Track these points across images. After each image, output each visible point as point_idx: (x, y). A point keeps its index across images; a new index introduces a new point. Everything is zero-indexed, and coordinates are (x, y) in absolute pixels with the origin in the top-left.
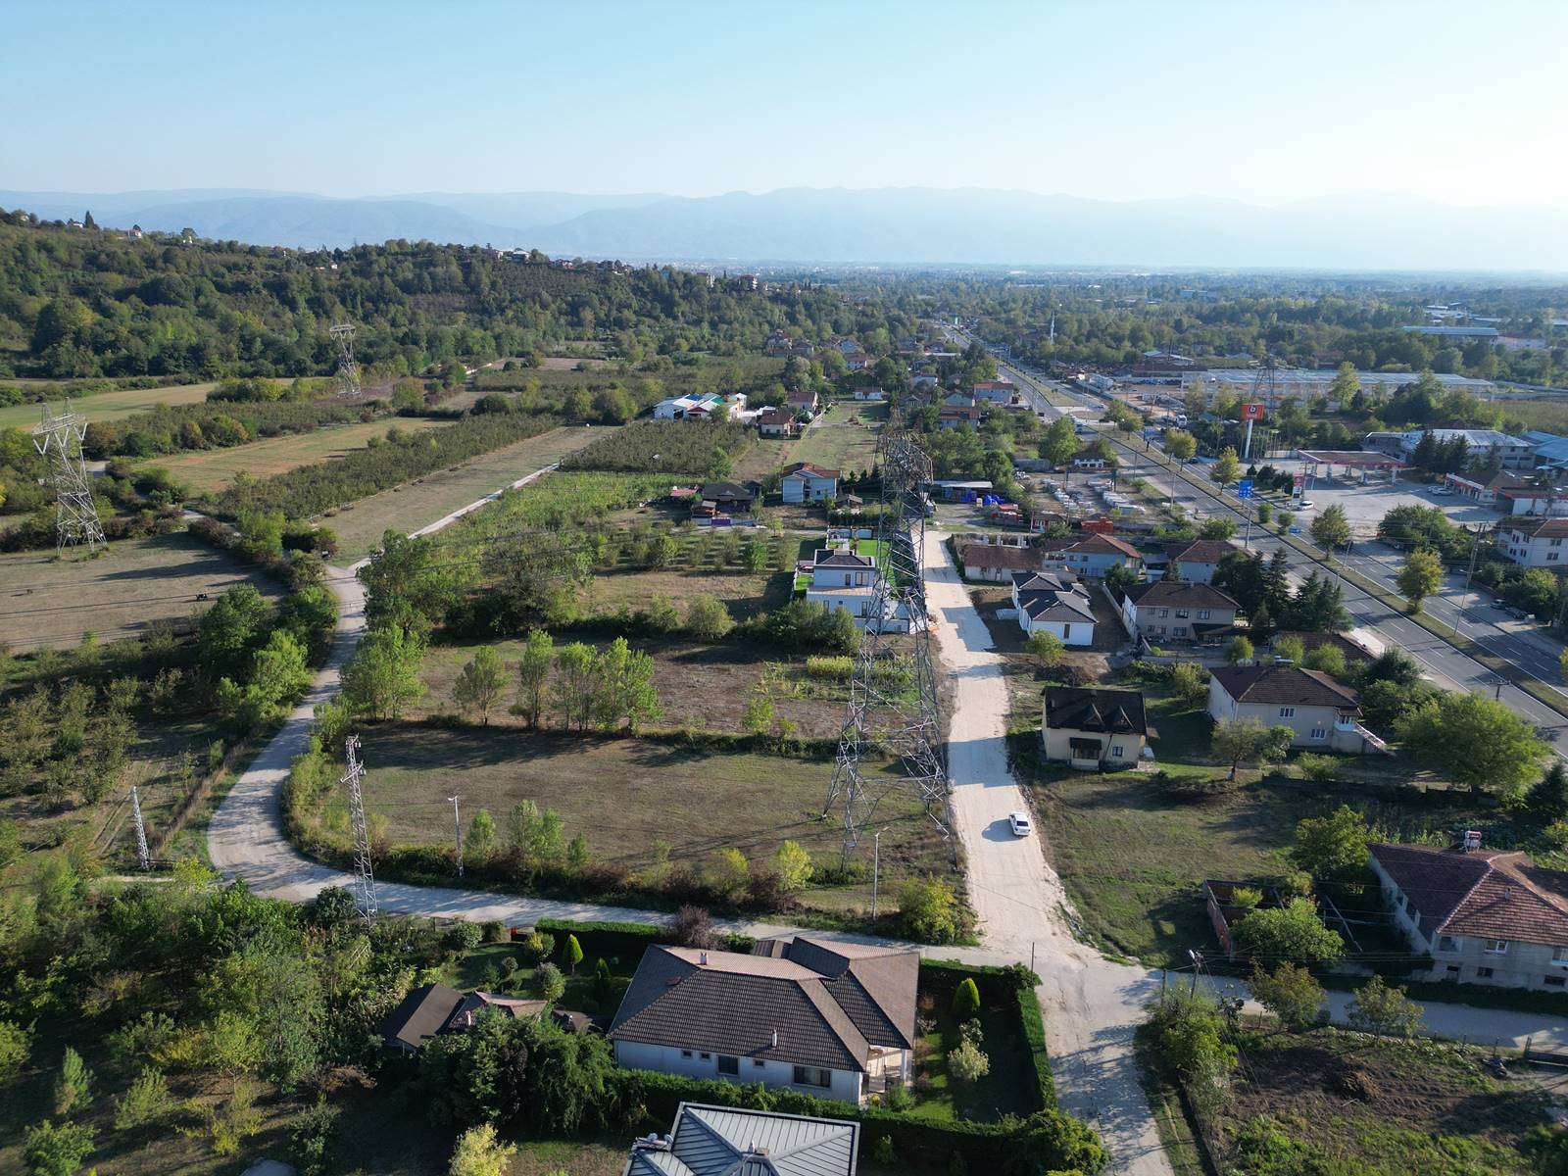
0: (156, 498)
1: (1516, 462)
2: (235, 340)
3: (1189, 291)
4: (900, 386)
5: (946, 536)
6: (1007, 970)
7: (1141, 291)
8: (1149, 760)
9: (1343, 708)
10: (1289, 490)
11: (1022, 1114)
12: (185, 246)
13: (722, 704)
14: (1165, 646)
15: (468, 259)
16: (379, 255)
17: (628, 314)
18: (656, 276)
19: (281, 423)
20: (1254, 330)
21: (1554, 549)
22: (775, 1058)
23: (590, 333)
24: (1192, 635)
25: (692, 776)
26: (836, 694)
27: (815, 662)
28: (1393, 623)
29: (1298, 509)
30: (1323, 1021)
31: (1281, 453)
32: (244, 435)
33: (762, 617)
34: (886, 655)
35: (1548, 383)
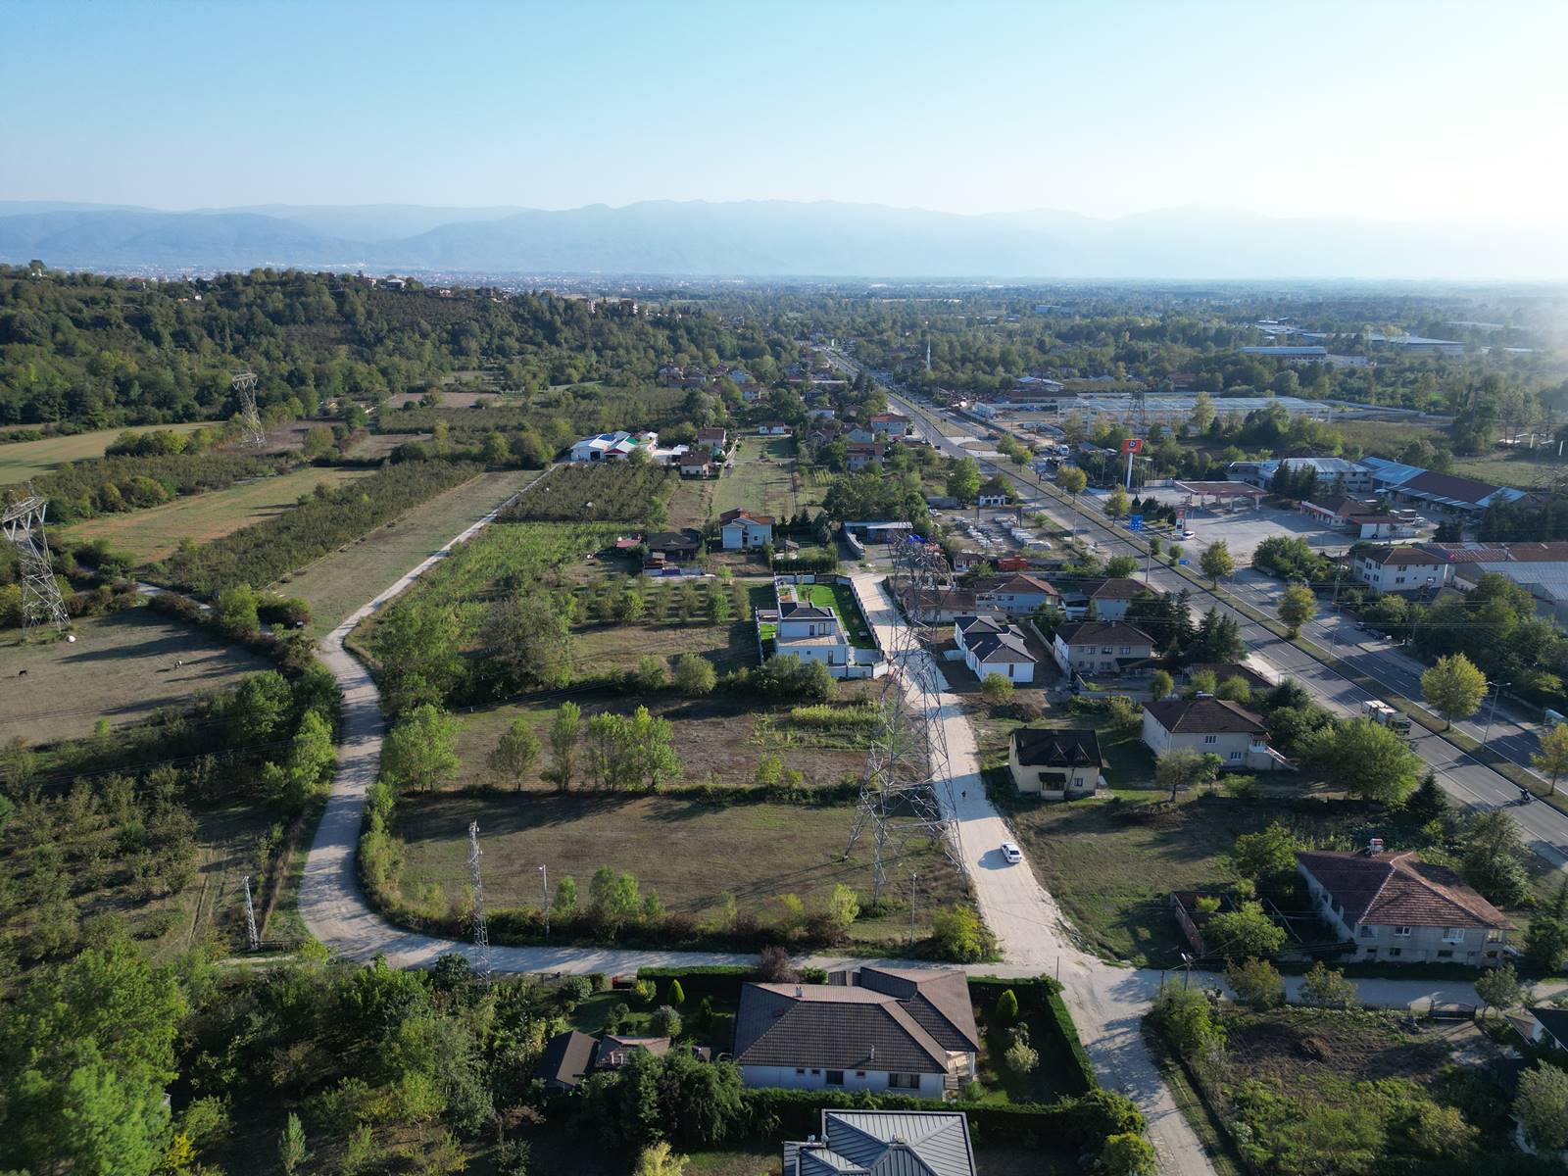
0: (106, 572)
1: (1357, 486)
2: (110, 383)
3: (1044, 307)
4: (801, 419)
5: (882, 578)
6: (1035, 980)
7: (999, 305)
8: (1103, 787)
9: (1255, 733)
10: (1172, 521)
11: (1073, 1095)
12: (35, 279)
13: (725, 757)
14: (1095, 679)
15: (340, 287)
16: (246, 285)
17: (510, 342)
18: (535, 303)
19: (196, 478)
20: (1111, 351)
21: (1401, 574)
22: (875, 1068)
23: (475, 363)
24: (1117, 669)
25: (720, 828)
26: (824, 741)
27: (799, 712)
28: (1278, 648)
29: (1182, 539)
30: (1281, 1001)
31: (1158, 483)
32: (164, 495)
33: (744, 672)
34: (859, 702)
35: (1374, 401)
